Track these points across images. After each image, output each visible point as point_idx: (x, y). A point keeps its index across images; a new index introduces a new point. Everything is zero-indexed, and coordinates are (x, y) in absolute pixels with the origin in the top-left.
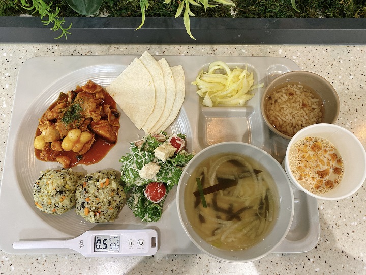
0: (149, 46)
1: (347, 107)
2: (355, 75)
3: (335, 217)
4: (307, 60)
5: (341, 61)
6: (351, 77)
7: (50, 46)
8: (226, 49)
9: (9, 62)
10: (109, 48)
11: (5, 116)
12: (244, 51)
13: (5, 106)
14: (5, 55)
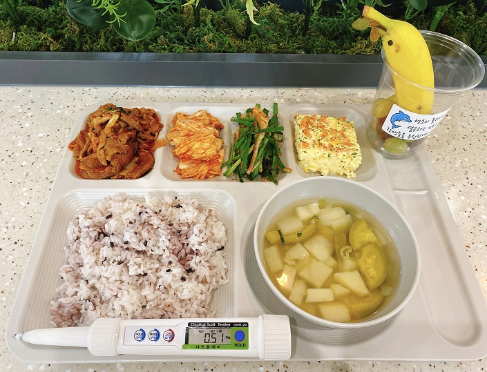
0: (205, 89)
13: (20, 144)
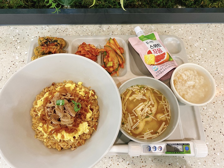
1: (212, 54)
2: (213, 38)
3: (213, 113)
4: (187, 31)
5: (205, 31)
6: (212, 39)
7: (44, 26)
8: (142, 26)
9: (20, 35)
10: (77, 27)
11: (17, 63)
12: (152, 27)
14: (17, 31)
